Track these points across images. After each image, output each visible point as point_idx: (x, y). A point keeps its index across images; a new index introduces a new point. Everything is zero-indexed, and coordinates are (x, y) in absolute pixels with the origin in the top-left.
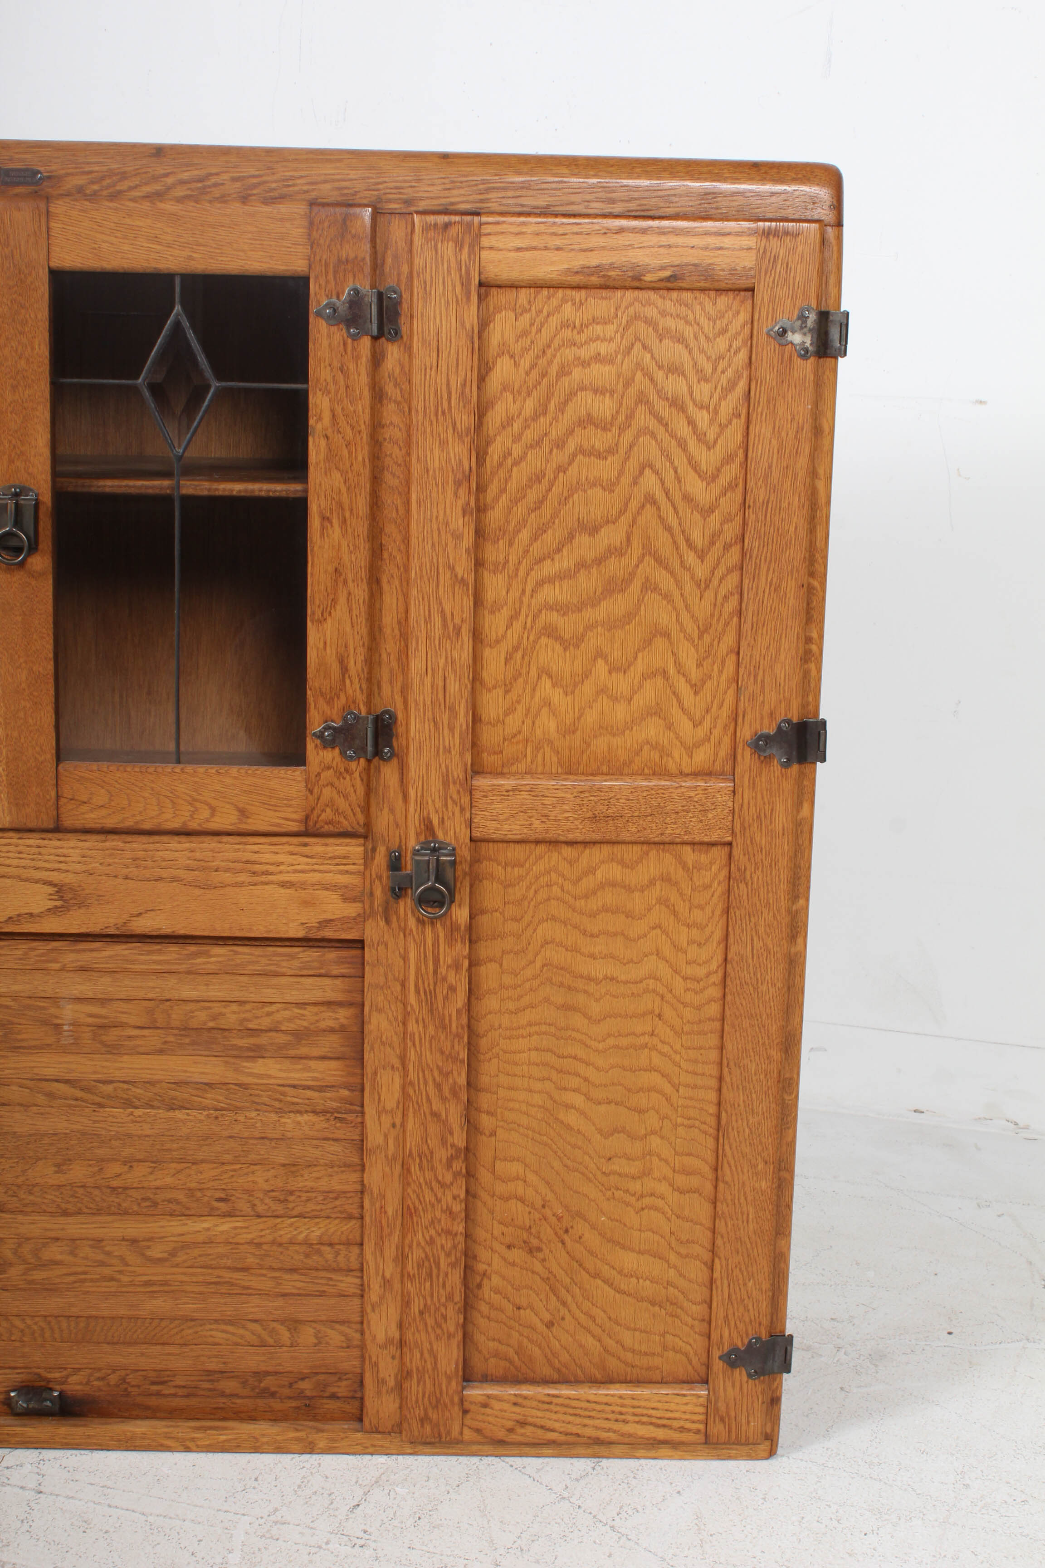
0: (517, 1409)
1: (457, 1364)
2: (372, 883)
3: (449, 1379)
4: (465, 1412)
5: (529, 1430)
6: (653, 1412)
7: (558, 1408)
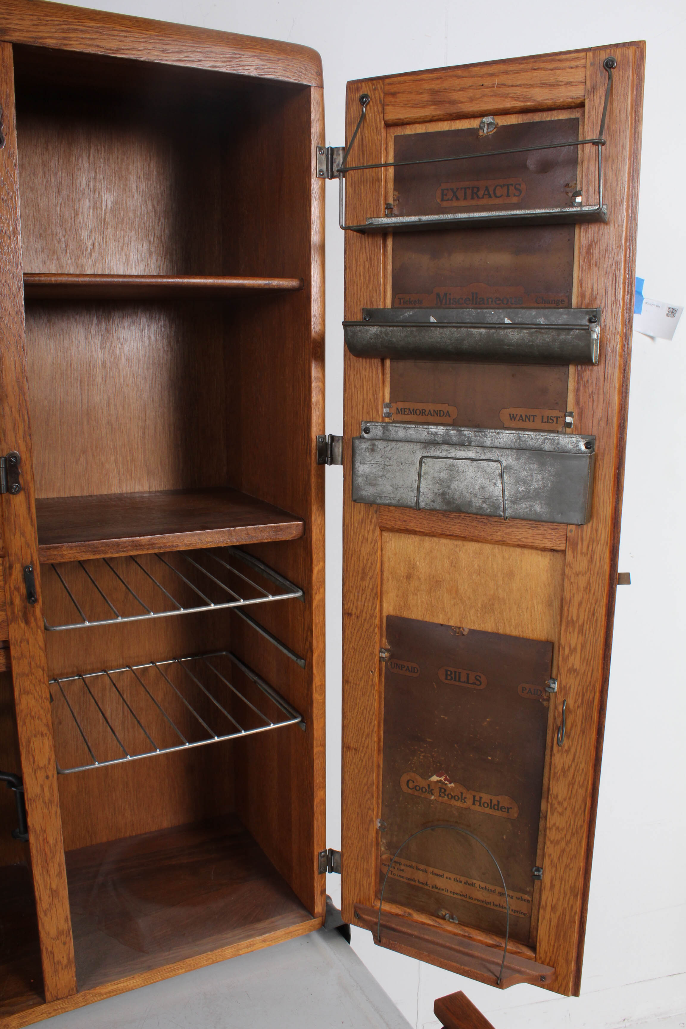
2: (11, 594)
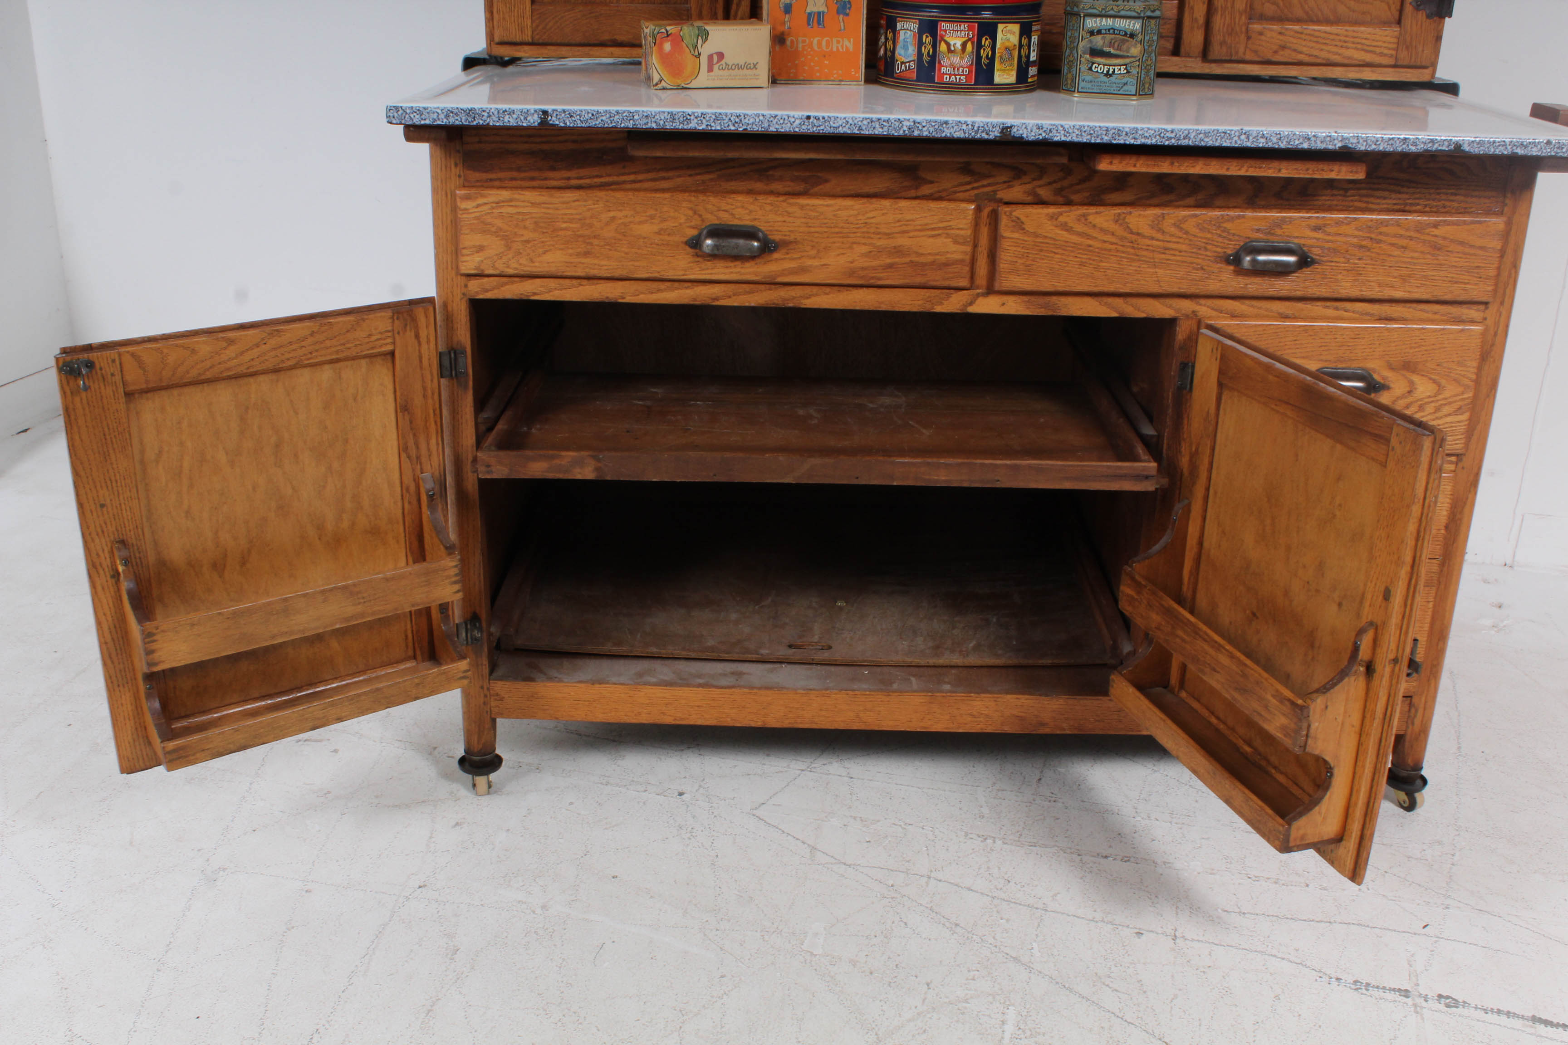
0: (1281, 37)
1: (1246, 5)
3: (1241, 14)
4: (1249, 38)
5: (1287, 52)
6: (1364, 41)
7: (1307, 37)
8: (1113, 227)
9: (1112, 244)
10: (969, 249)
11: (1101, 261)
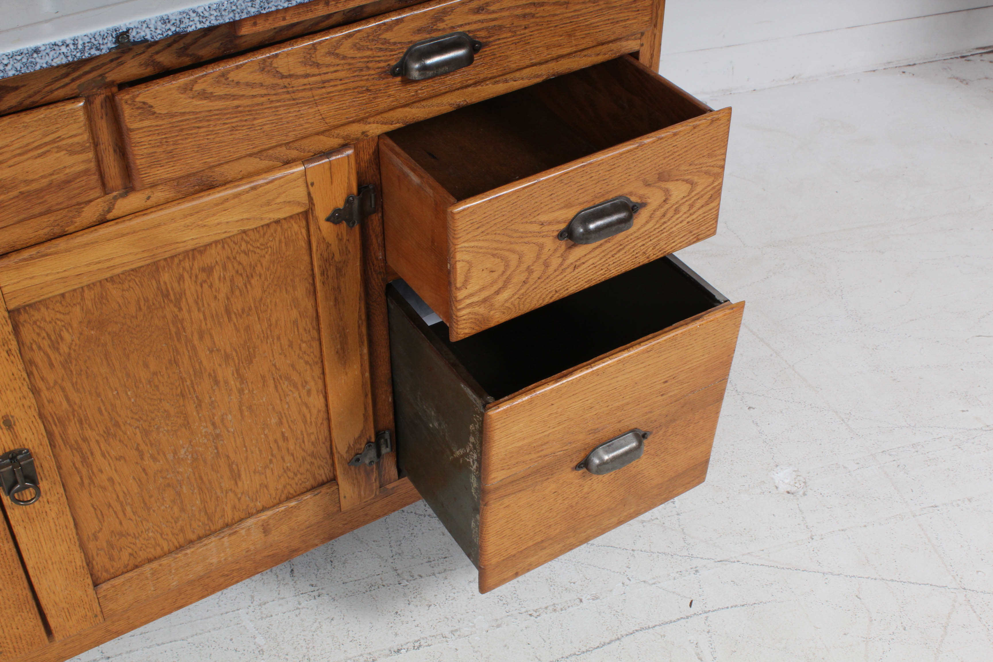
8: (258, 77)
9: (262, 96)
10: (91, 155)
11: (255, 119)
